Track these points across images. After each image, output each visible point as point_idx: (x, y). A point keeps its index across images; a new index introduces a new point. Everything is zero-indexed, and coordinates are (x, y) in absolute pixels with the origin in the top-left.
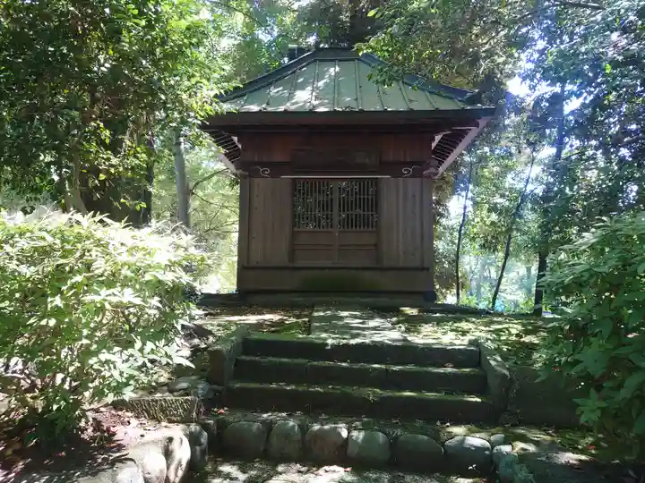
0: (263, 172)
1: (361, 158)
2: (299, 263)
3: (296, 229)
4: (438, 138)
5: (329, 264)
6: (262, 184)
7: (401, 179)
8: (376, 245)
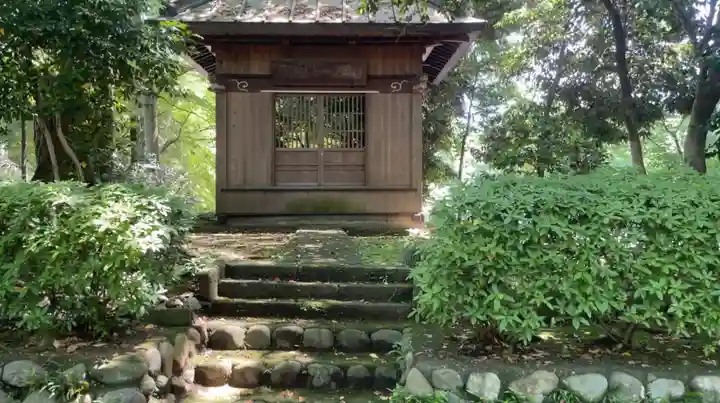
0: (241, 86)
1: (347, 72)
2: (281, 185)
3: (277, 149)
4: (429, 50)
5: (313, 185)
6: (240, 99)
7: (389, 95)
8: (364, 166)
